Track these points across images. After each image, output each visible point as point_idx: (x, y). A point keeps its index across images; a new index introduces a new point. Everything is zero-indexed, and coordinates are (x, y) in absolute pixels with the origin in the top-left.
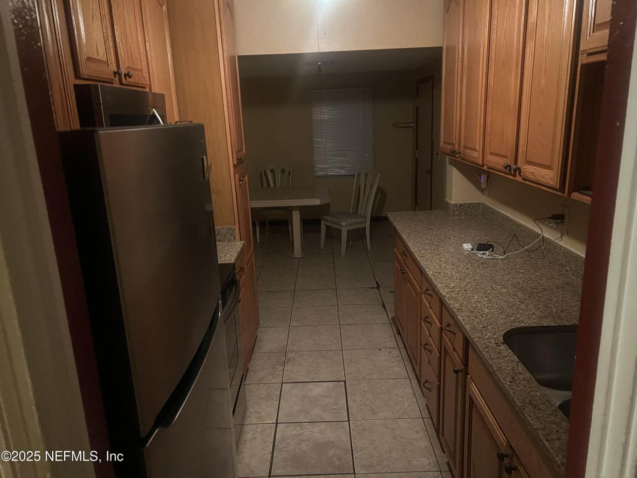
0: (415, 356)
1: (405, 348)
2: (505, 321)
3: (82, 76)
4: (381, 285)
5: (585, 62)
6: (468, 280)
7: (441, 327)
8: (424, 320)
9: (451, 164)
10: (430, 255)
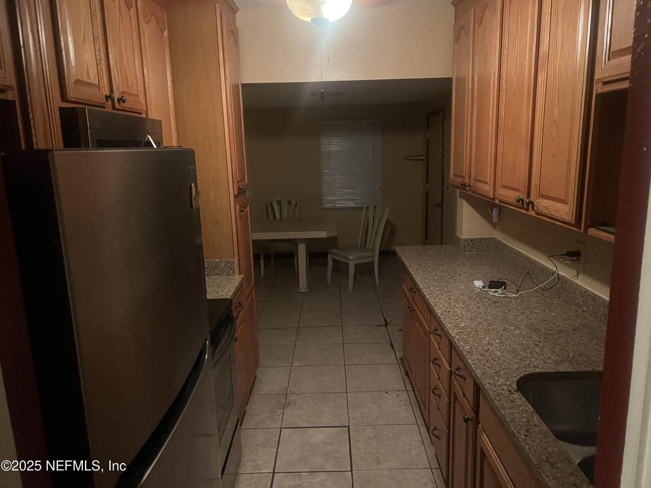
0: (424, 401)
1: (414, 391)
2: (519, 366)
3: (69, 99)
4: (389, 323)
5: (600, 91)
6: (479, 320)
7: (451, 370)
8: (433, 363)
9: (460, 197)
10: (439, 292)
